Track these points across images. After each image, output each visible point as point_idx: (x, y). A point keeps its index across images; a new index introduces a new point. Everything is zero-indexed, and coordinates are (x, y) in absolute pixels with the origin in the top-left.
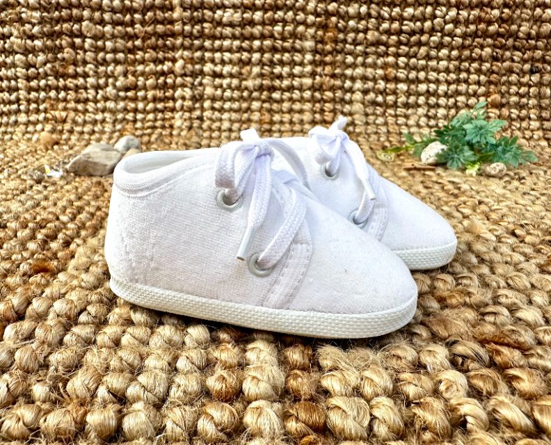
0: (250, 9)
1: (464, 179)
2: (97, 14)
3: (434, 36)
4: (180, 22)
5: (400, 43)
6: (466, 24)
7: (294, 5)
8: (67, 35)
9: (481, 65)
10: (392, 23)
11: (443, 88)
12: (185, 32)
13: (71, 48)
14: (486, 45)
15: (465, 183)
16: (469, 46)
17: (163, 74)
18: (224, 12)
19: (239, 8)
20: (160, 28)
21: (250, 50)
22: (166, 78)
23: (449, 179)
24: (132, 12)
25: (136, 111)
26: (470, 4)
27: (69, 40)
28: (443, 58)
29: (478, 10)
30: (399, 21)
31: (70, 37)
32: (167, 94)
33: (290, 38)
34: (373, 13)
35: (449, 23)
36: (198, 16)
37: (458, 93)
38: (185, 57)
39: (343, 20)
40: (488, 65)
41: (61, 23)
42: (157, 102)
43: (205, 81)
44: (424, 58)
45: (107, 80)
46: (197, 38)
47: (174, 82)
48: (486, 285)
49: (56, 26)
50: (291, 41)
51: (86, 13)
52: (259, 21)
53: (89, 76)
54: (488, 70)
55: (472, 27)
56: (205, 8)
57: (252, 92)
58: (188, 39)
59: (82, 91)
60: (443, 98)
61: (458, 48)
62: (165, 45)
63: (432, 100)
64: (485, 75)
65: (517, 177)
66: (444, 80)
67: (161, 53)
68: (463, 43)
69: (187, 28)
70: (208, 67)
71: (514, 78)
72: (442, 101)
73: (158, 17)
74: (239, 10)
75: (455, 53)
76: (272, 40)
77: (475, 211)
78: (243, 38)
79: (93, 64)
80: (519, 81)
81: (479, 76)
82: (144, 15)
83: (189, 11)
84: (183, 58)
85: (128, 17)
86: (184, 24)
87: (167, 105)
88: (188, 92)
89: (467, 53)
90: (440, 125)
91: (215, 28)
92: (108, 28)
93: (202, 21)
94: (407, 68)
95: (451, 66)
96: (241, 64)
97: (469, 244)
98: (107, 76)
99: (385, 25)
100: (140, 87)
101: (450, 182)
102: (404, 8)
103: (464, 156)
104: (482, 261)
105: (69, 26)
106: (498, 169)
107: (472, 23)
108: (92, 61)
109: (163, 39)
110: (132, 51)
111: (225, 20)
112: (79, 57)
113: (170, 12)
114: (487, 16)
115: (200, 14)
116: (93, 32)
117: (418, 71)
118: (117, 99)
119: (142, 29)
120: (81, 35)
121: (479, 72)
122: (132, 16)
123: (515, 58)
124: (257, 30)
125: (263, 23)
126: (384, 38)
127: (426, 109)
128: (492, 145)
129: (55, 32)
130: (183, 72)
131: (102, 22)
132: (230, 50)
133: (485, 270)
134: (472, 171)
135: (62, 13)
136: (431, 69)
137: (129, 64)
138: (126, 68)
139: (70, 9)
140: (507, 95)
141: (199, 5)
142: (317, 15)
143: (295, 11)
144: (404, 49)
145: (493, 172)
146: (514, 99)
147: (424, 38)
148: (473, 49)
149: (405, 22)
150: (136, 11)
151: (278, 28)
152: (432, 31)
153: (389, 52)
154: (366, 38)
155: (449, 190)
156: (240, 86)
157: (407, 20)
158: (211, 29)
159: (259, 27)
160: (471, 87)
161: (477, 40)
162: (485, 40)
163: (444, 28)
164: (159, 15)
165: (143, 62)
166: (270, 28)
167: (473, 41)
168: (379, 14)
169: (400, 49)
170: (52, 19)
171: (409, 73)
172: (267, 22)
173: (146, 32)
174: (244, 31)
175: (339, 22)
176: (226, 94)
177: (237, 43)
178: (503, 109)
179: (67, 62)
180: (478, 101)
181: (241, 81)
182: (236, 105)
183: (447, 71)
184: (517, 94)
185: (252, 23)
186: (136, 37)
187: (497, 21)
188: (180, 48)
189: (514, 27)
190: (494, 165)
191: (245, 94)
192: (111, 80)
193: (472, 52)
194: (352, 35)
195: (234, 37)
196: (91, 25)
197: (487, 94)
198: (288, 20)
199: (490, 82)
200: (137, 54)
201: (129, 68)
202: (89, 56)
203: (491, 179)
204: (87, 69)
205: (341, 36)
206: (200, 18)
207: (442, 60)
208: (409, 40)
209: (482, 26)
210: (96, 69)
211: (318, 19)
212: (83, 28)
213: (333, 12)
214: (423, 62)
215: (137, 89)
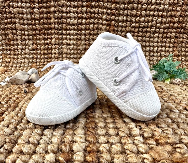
0: (81, 19)
1: (164, 85)
2: (22, 21)
3: (153, 28)
4: (54, 24)
5: (139, 31)
6: (165, 23)
7: (98, 17)
8: (10, 29)
9: (170, 40)
10: (136, 23)
11: (156, 49)
12: (55, 28)
13: (12, 34)
14: (173, 32)
15: (164, 87)
16: (166, 32)
17: (47, 44)
18: (70, 20)
19: (76, 18)
20: (46, 26)
21: (81, 35)
22: (48, 46)
23: (158, 85)
24: (35, 20)
25: (37, 58)
26: (166, 16)
27: (11, 31)
28: (156, 37)
29: (170, 18)
30: (139, 23)
31: (11, 30)
32: (49, 52)
33: (96, 30)
34: (129, 20)
35: (158, 23)
36: (60, 21)
37: (162, 51)
38: (56, 37)
39: (117, 23)
40: (173, 40)
41: (8, 24)
42: (45, 55)
43: (63, 47)
44: (148, 37)
45: (26, 46)
46: (60, 30)
47: (52, 47)
48: (176, 133)
49: (6, 25)
50: (97, 31)
51: (17, 20)
52: (84, 23)
53: (19, 45)
54: (173, 42)
55: (168, 25)
56: (63, 18)
57: (81, 51)
58: (57, 30)
59: (16, 51)
60: (156, 53)
61: (162, 33)
62: (48, 33)
63: (152, 54)
64: (172, 44)
65: (185, 84)
66: (156, 46)
67: (46, 36)
68: (164, 31)
69: (56, 26)
70: (65, 41)
71: (183, 45)
72: (155, 54)
73: (45, 22)
74: (76, 19)
75: (161, 35)
76: (89, 30)
77: (169, 99)
78: (78, 30)
79: (20, 40)
80: (185, 46)
81: (170, 44)
82: (40, 21)
83: (57, 20)
84: (55, 38)
85: (34, 22)
86: (55, 24)
87: (49, 56)
88: (57, 51)
89: (165, 35)
90: (154, 63)
91: (67, 26)
92: (26, 26)
93: (62, 23)
94: (142, 41)
95: (159, 40)
96: (77, 40)
97: (168, 114)
98: (26, 45)
99: (133, 24)
100: (38, 49)
101: (159, 86)
102: (141, 18)
103: (164, 76)
104: (173, 122)
105: (11, 26)
106: (178, 81)
107: (167, 23)
108: (20, 39)
109: (47, 30)
110: (35, 35)
111: (71, 22)
112: (15, 37)
113: (50, 20)
114: (174, 20)
115: (61, 21)
116: (20, 28)
117: (146, 42)
118: (29, 54)
119: (39, 26)
120: (16, 29)
121: (170, 42)
122: (35, 21)
123: (184, 37)
124: (83, 27)
125: (86, 24)
126: (133, 29)
127: (149, 57)
128: (175, 71)
129: (5, 28)
130: (55, 43)
131: (23, 24)
132: (73, 35)
133: (175, 126)
134: (168, 82)
135: (8, 20)
136: (151, 41)
137: (34, 40)
138: (33, 42)
139: (11, 19)
140: (181, 52)
141: (61, 17)
142: (107, 20)
143: (98, 19)
144: (141, 34)
145: (176, 82)
146: (184, 53)
147: (149, 29)
148: (168, 34)
149: (141, 23)
150: (36, 20)
151: (92, 26)
152: (152, 27)
153: (135, 35)
154: (126, 30)
155: (158, 90)
156: (77, 48)
157: (142, 22)
158: (65, 26)
159: (84, 26)
160: (166, 48)
161: (169, 30)
162: (172, 30)
163: (156, 25)
164: (46, 21)
165: (39, 39)
166: (89, 26)
167: (168, 30)
168: (131, 20)
169: (139, 34)
170: (4, 23)
171: (142, 43)
172: (87, 23)
173: (40, 28)
174: (78, 27)
175: (115, 23)
176: (71, 52)
177: (76, 32)
178: (179, 57)
179: (10, 39)
180: (169, 54)
181: (77, 47)
182: (75, 56)
183: (157, 42)
184: (185, 51)
185: (81, 24)
186: (36, 30)
187: (177, 22)
188: (54, 34)
189: (184, 25)
190: (176, 79)
191: (79, 52)
192: (27, 47)
193: (167, 35)
194: (120, 28)
195: (74, 30)
196: (19, 25)
197: (173, 51)
198: (95, 23)
199: (174, 47)
200: (38, 36)
201: (34, 42)
202: (19, 37)
203: (175, 85)
204: (18, 42)
205: (116, 29)
206: (61, 22)
207: (155, 38)
208: (142, 30)
209: (172, 24)
210: (21, 42)
211: (107, 22)
212: (16, 26)
213: (113, 19)
214: (148, 39)
215: (37, 50)
